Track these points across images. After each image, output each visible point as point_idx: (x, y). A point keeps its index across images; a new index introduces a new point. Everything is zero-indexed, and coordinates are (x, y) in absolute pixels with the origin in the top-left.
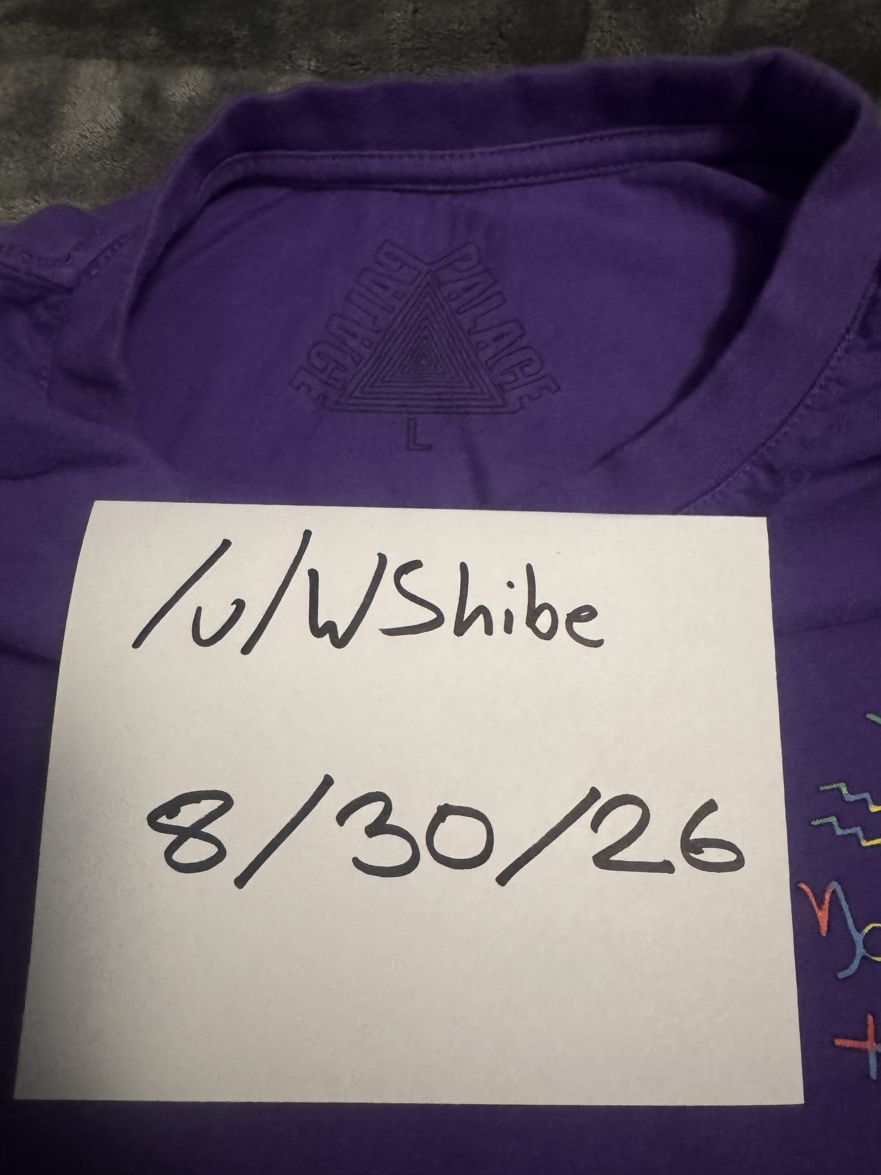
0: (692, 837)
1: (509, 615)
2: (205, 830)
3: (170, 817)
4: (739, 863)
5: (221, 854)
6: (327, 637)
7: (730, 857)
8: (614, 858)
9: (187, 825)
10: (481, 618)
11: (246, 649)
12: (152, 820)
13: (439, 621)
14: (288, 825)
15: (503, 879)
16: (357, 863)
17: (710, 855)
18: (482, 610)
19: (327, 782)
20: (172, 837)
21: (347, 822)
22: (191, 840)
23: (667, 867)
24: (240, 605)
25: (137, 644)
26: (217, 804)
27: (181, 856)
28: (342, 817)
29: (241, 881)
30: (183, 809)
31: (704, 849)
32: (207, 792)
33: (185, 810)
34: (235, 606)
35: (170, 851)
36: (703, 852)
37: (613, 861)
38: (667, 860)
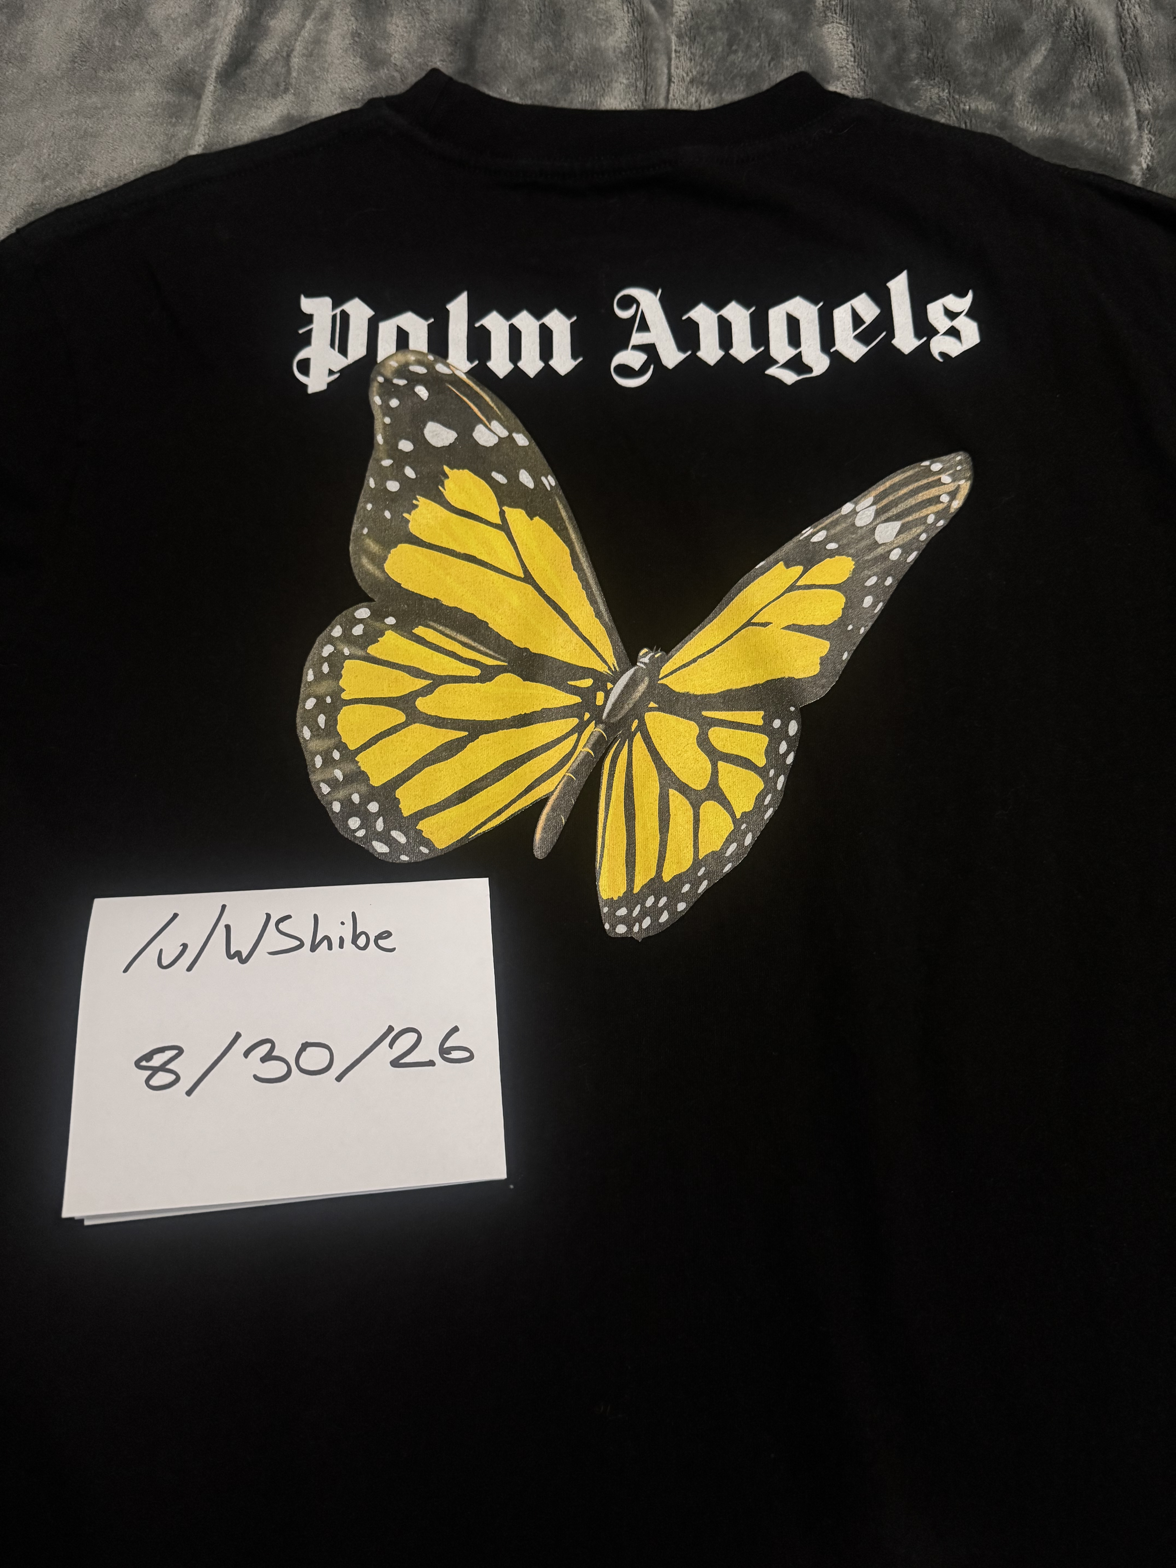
0: (445, 1047)
1: (342, 940)
2: (168, 1067)
3: (147, 1061)
4: (471, 1057)
5: (178, 1079)
6: (236, 959)
7: (467, 1054)
8: (402, 1061)
9: (158, 1065)
10: (325, 942)
11: (190, 968)
12: (137, 1064)
13: (302, 945)
14: (216, 1060)
15: (339, 1079)
16: (256, 1077)
17: (455, 1055)
18: (326, 938)
19: (238, 1035)
20: (149, 1072)
21: (250, 1056)
22: (160, 1073)
23: (431, 1063)
24: (186, 946)
25: (126, 970)
26: (174, 1052)
27: (154, 1082)
28: (246, 1054)
29: (189, 1093)
30: (155, 1057)
31: (452, 1052)
32: (169, 1047)
34: (182, 947)
35: (147, 1081)
36: (451, 1054)
37: (401, 1063)
38: (432, 1059)
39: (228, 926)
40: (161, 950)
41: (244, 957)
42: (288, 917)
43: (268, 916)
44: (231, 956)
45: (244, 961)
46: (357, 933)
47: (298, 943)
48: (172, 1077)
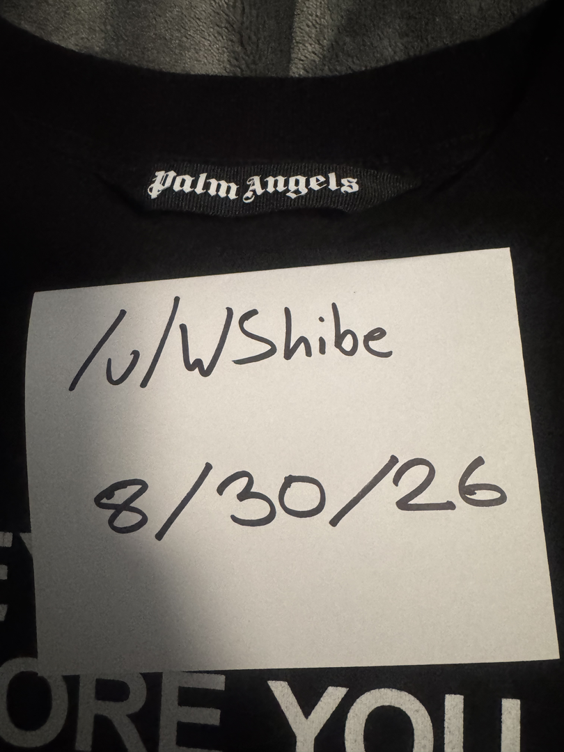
0: (466, 485)
1: (322, 341)
2: (132, 505)
3: (109, 498)
4: (503, 499)
5: (144, 520)
6: (197, 370)
7: (495, 495)
8: (412, 502)
9: (120, 503)
10: (302, 345)
11: (144, 384)
12: (98, 501)
13: (273, 351)
15: (334, 522)
16: (234, 519)
17: (481, 495)
18: (303, 340)
19: (208, 468)
20: (112, 512)
21: (225, 493)
22: (124, 512)
23: (450, 506)
25: (72, 388)
26: (137, 487)
28: (221, 490)
31: (476, 491)
32: (131, 481)
33: (117, 493)
34: (133, 355)
35: (111, 520)
37: (411, 504)
38: (450, 500)
39: (183, 328)
40: (109, 361)
41: (205, 368)
42: (253, 313)
43: (230, 312)
44: (189, 367)
45: (206, 373)
46: (341, 333)
47: (268, 347)
48: (139, 518)
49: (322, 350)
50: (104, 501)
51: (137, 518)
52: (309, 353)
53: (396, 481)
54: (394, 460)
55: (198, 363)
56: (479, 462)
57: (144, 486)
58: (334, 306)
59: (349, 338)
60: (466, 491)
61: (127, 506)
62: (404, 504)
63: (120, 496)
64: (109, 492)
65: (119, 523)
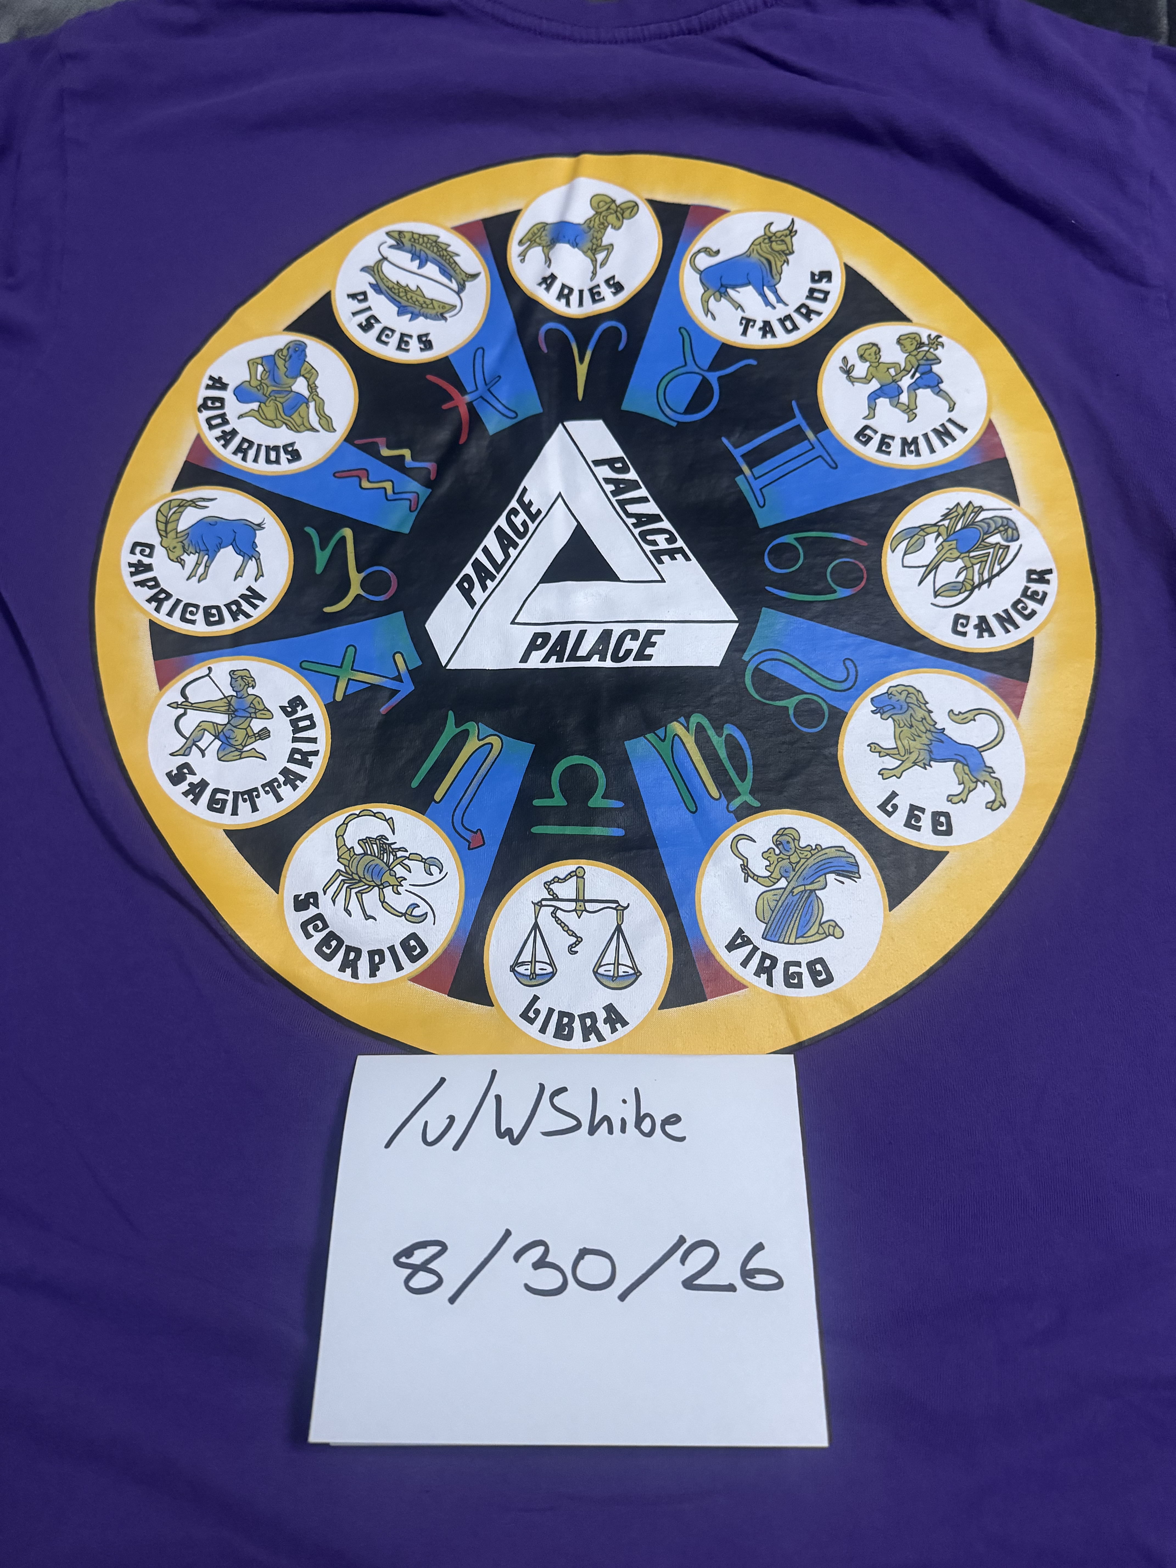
0: (748, 1268)
1: (623, 1122)
2: (429, 1266)
3: (408, 1258)
4: (779, 1285)
5: (440, 1282)
6: (507, 1138)
7: (773, 1280)
8: (696, 1282)
9: (418, 1262)
10: (605, 1125)
11: (456, 1147)
12: (396, 1260)
13: (578, 1126)
14: (482, 1262)
15: (623, 1297)
16: (527, 1287)
17: (760, 1279)
18: (606, 1118)
19: (508, 1233)
20: (409, 1271)
21: (521, 1260)
22: (421, 1273)
23: (731, 1288)
24: (452, 1119)
25: (388, 1146)
26: (437, 1249)
27: (413, 1284)
28: (517, 1257)
29: (452, 1300)
31: (756, 1276)
32: (431, 1241)
33: (417, 1253)
34: (449, 1120)
35: (407, 1282)
36: (755, 1277)
37: (695, 1284)
38: (732, 1283)
39: (498, 1098)
40: (426, 1123)
41: (515, 1137)
42: (564, 1090)
43: (542, 1088)
44: (500, 1135)
45: (515, 1141)
46: (641, 1115)
47: (575, 1123)
48: (434, 1279)
49: (623, 1130)
50: (403, 1260)
51: (433, 1279)
52: (611, 1131)
53: (683, 1260)
54: (682, 1240)
55: (509, 1132)
56: (759, 1247)
57: (444, 1248)
58: (636, 1090)
59: (648, 1120)
60: (747, 1274)
61: (424, 1267)
62: (689, 1284)
63: (419, 1257)
64: (408, 1252)
65: (415, 1283)
